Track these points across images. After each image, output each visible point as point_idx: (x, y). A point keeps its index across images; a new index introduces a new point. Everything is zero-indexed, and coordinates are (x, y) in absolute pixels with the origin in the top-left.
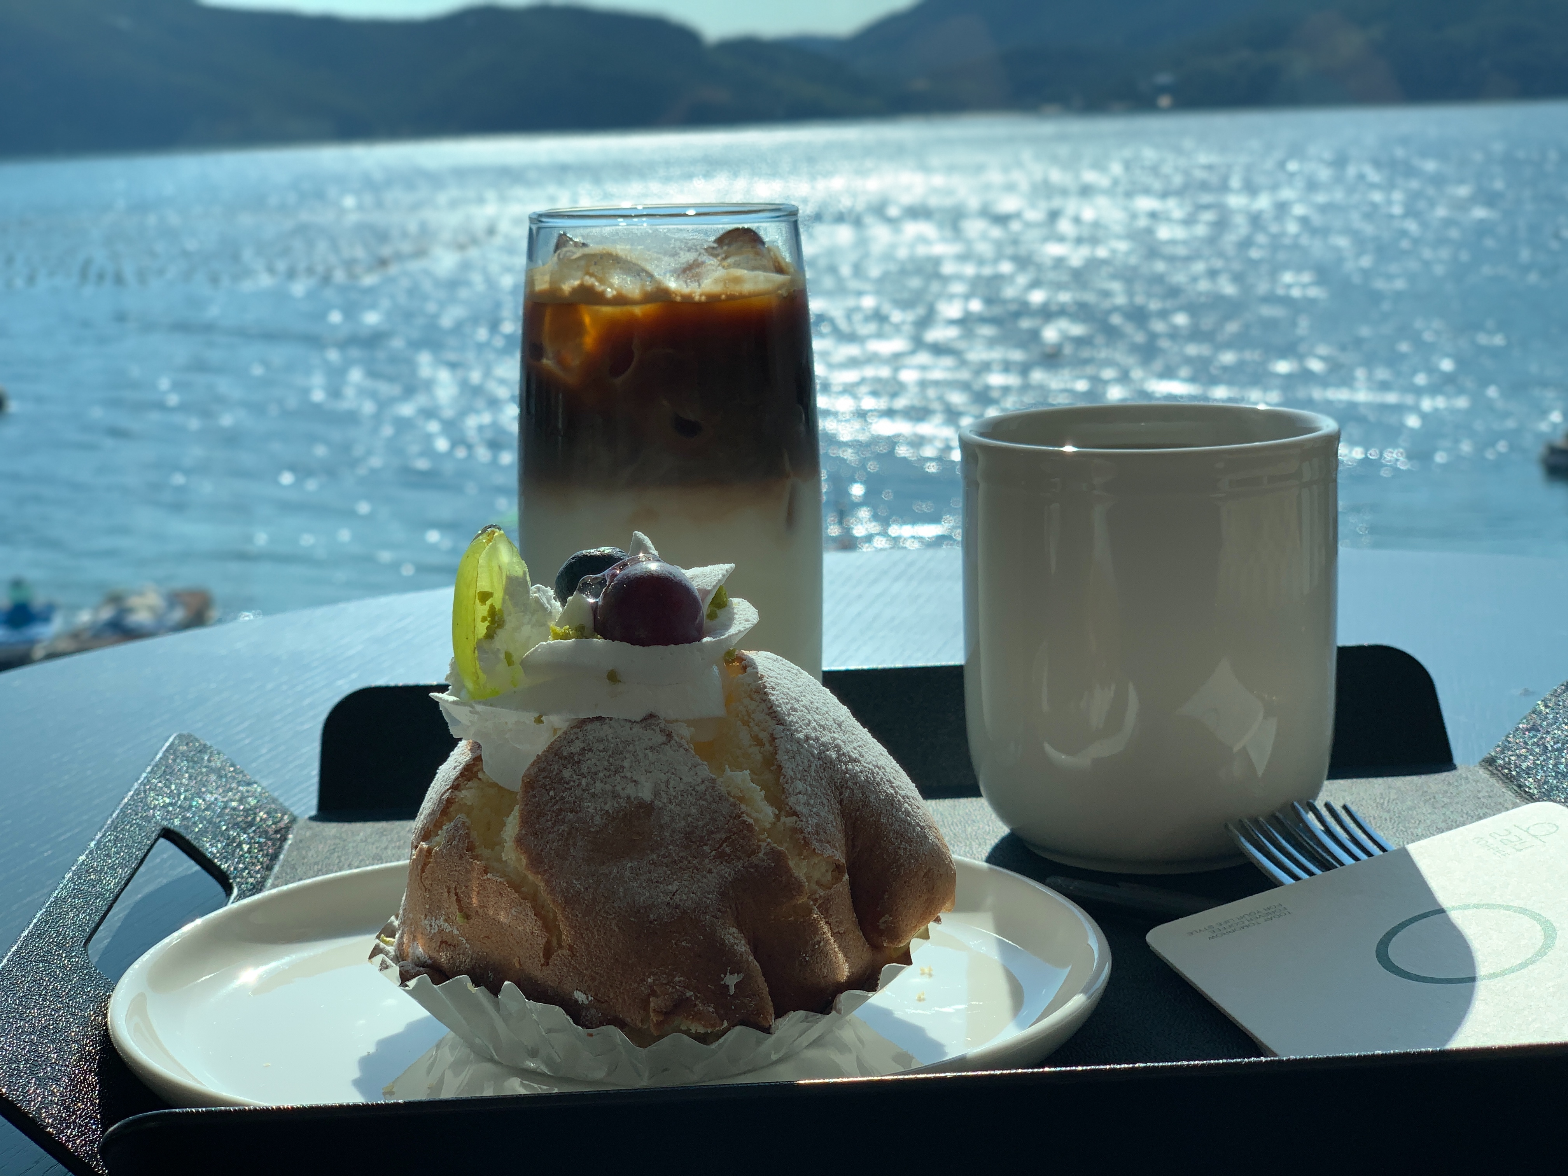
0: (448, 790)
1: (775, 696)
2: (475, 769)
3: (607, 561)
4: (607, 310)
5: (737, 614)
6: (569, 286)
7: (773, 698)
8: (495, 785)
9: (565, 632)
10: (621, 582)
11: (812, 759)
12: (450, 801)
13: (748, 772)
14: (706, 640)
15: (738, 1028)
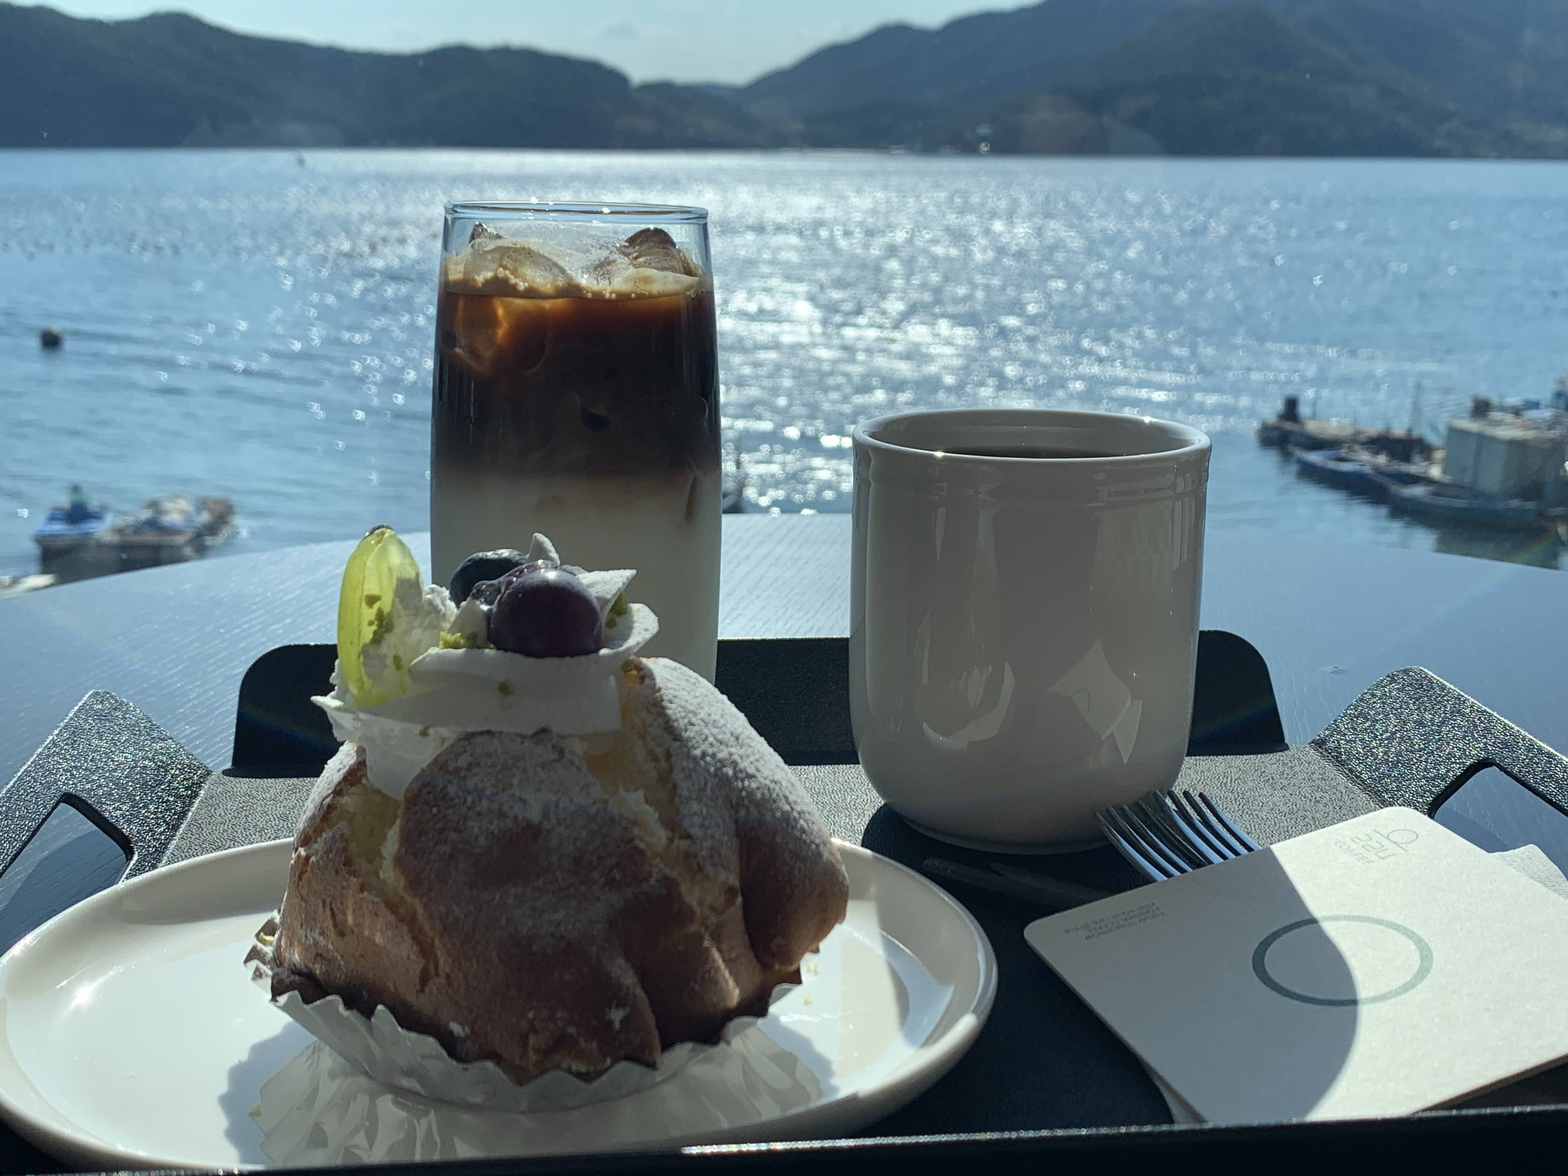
0: (329, 795)
1: (673, 710)
2: (358, 774)
3: (505, 565)
4: (520, 302)
5: (636, 622)
6: (482, 277)
7: (669, 712)
8: (379, 792)
9: (455, 641)
10: (516, 591)
11: (708, 777)
12: (331, 808)
13: (641, 793)
14: (604, 651)
15: (623, 1065)
